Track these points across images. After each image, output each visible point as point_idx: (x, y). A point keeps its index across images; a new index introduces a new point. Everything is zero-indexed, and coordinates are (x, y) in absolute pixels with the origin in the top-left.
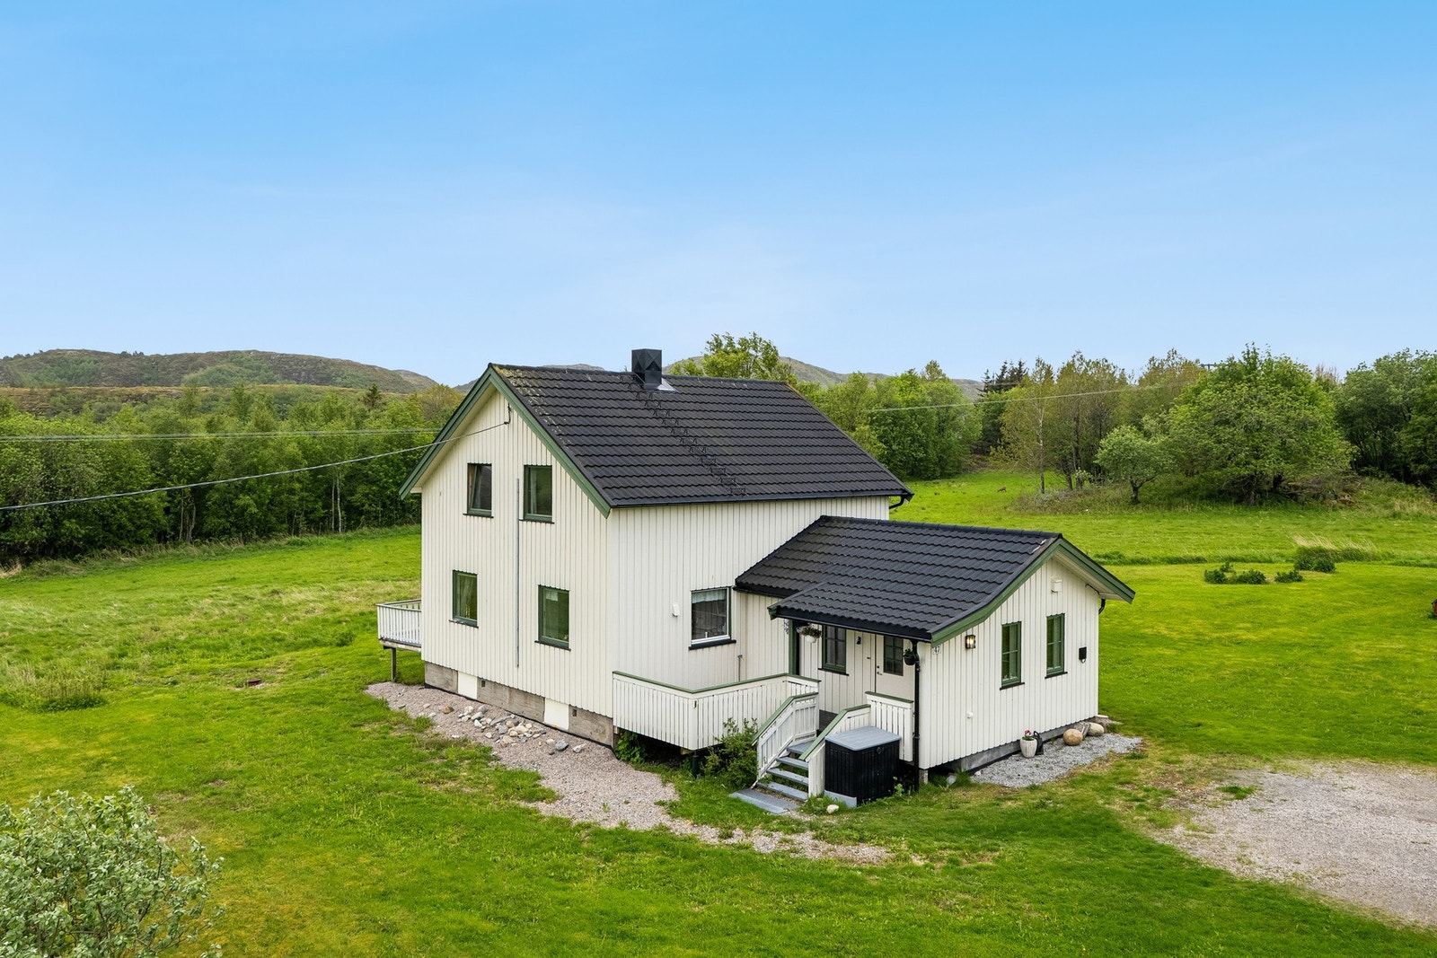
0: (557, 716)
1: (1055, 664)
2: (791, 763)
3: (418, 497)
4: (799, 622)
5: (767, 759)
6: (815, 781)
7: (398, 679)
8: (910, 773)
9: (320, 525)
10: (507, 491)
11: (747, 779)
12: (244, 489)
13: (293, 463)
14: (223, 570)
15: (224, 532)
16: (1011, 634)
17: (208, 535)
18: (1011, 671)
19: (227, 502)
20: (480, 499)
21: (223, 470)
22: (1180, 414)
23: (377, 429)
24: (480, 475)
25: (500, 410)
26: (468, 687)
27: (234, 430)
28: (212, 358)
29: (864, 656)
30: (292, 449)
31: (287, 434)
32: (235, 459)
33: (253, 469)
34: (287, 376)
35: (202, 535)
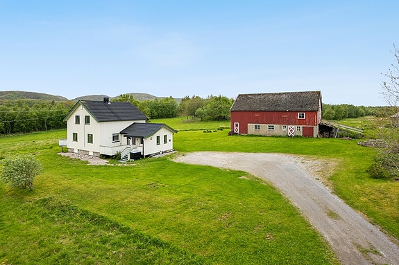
0: (91, 154)
1: (165, 142)
2: (126, 157)
3: (66, 122)
4: (128, 137)
5: (122, 156)
6: (129, 158)
7: (63, 152)
8: (142, 156)
9: (41, 129)
10: (82, 120)
11: (120, 159)
12: (23, 122)
13: (35, 117)
14: (19, 139)
15: (18, 131)
16: (158, 138)
17: (14, 132)
18: (158, 142)
19: (18, 125)
20: (78, 121)
21: (18, 118)
22: (209, 106)
23: (54, 110)
24: (77, 117)
25: (81, 107)
26: (76, 151)
27: (20, 110)
28: (7, 92)
29: (138, 142)
30: (35, 114)
31: (33, 111)
32: (21, 116)
33: (25, 118)
34: (28, 97)
35: (12, 132)
